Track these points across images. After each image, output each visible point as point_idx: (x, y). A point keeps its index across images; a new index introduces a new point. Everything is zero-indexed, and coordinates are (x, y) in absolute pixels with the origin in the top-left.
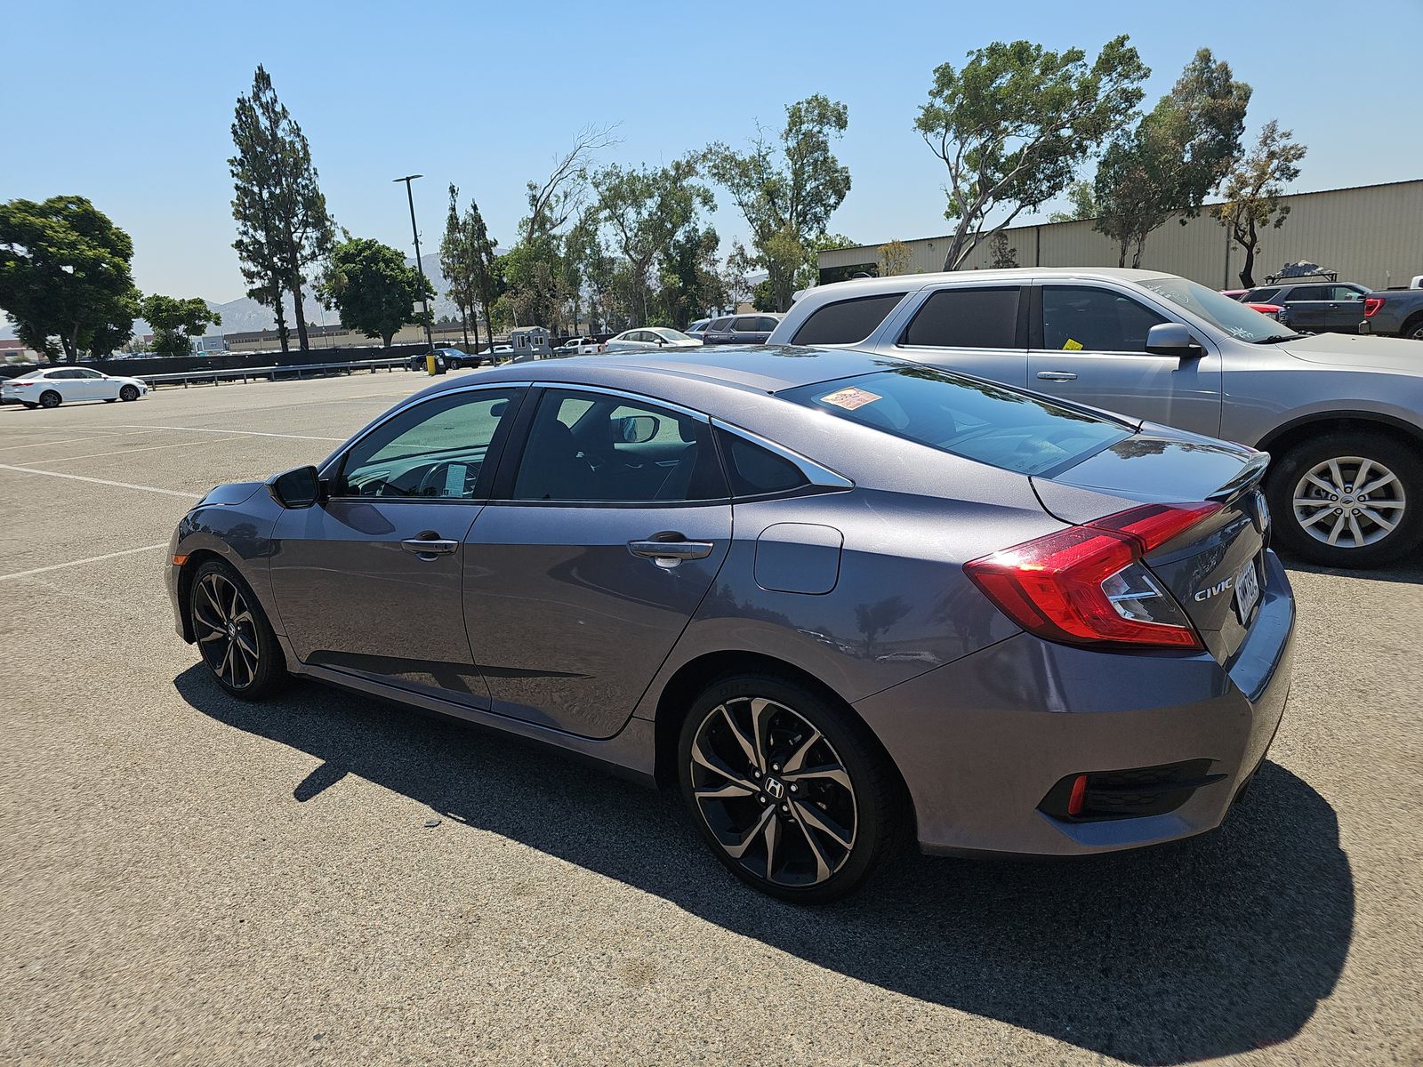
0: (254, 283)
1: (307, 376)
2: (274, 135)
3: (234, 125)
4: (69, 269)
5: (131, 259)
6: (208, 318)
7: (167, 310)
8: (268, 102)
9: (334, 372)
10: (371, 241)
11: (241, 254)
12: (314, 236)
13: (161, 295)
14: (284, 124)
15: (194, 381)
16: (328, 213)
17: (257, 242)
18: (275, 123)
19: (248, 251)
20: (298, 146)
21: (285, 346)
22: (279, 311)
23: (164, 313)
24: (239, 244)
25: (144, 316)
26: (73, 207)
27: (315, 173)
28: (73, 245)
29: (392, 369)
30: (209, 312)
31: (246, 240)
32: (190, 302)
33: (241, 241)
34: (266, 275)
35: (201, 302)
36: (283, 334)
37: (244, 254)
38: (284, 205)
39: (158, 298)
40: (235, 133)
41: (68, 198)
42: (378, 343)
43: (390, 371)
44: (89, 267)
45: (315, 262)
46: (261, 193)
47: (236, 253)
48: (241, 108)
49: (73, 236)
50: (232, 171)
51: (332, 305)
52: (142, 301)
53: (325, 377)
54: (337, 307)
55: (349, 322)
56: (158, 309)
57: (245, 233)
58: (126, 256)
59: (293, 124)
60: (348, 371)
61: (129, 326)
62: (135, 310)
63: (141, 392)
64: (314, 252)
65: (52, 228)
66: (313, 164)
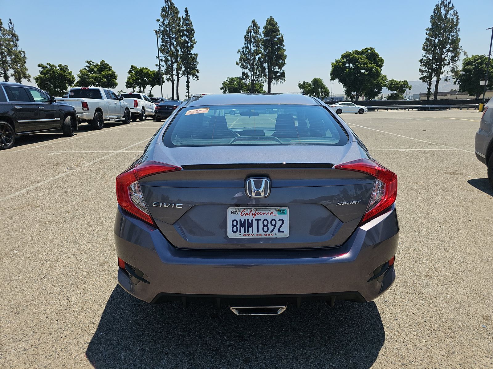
0: (423, 74)
1: (432, 110)
2: (446, 17)
3: (432, 15)
4: (363, 71)
5: (382, 67)
6: (407, 87)
7: (394, 85)
8: (447, 4)
9: (444, 109)
10: (482, 56)
11: (421, 64)
12: (451, 56)
13: (394, 79)
14: (451, 12)
15: (391, 109)
16: (460, 46)
17: (429, 59)
18: (447, 12)
19: (424, 62)
20: (455, 20)
21: (428, 98)
22: (430, 85)
23: (393, 85)
24: (421, 60)
25: (387, 86)
26: (369, 51)
27: (459, 30)
28: (365, 64)
29: (469, 109)
30: (408, 85)
31: (424, 58)
32: (402, 82)
33: (423, 59)
34: (429, 71)
35: (406, 81)
36: (429, 93)
37: (422, 64)
38: (442, 45)
39: (393, 80)
40: (431, 18)
41: (368, 48)
42: (474, 98)
43: (468, 110)
44: (369, 70)
45: (449, 66)
46: (435, 41)
47: (420, 63)
48: (436, 8)
49: (366, 60)
50: (426, 33)
51: (457, 82)
52: (387, 81)
53: (439, 110)
54: (459, 83)
55: (463, 89)
56: (391, 84)
57: (425, 56)
58: (381, 66)
59: (455, 11)
60: (450, 108)
61: (381, 89)
62: (384, 85)
63: (365, 111)
64: (450, 62)
65: (361, 58)
66: (459, 26)
